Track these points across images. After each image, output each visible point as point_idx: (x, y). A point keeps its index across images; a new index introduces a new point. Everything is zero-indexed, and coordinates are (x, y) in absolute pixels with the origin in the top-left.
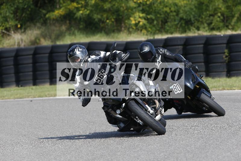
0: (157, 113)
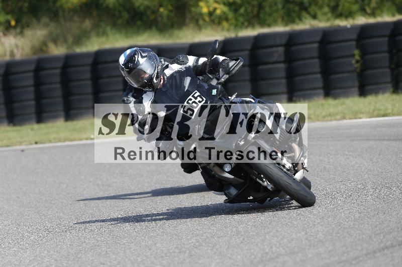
0: (296, 167)
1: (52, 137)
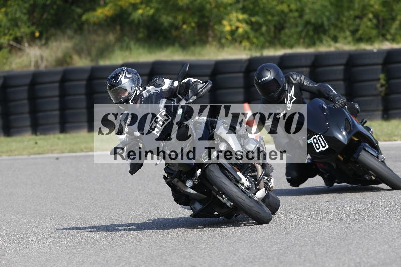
0: (258, 186)
1: (83, 146)
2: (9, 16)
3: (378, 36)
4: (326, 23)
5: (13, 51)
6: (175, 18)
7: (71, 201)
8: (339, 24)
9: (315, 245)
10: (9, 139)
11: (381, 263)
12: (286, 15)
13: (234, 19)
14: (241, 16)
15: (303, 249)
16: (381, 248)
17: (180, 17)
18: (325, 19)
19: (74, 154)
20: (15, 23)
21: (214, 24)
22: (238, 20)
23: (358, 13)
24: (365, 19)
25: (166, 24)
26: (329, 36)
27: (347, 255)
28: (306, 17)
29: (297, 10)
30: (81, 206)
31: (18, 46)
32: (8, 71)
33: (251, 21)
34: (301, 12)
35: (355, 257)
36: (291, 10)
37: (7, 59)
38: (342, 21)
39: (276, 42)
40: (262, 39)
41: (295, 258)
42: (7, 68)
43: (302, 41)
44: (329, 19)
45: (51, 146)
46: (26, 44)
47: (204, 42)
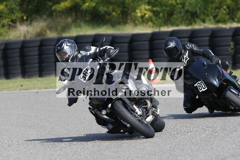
0: (148, 114)
2: (8, 7)
3: (229, 20)
4: (198, 12)
5: (11, 28)
6: (108, 8)
7: (45, 118)
8: (206, 12)
9: (191, 145)
10: (8, 81)
11: (231, 155)
12: (174, 6)
13: (143, 9)
14: (147, 7)
15: (185, 147)
16: (231, 147)
17: (111, 8)
18: (198, 9)
19: (47, 90)
20: (12, 11)
21: (132, 12)
22: (146, 10)
23: (217, 5)
24: (222, 9)
25: (102, 12)
26: (200, 19)
27: (211, 151)
28: (186, 8)
29: (181, 4)
30: (51, 121)
31: (14, 25)
32: (7, 40)
33: (153, 10)
34: (183, 5)
35: (215, 152)
36: (177, 4)
37: (7, 32)
38: (208, 10)
39: (169, 22)
40: (160, 21)
41: (179, 152)
42: (7, 38)
43: (184, 22)
44: (200, 9)
45: (34, 85)
46: (19, 24)
47: (125, 23)
